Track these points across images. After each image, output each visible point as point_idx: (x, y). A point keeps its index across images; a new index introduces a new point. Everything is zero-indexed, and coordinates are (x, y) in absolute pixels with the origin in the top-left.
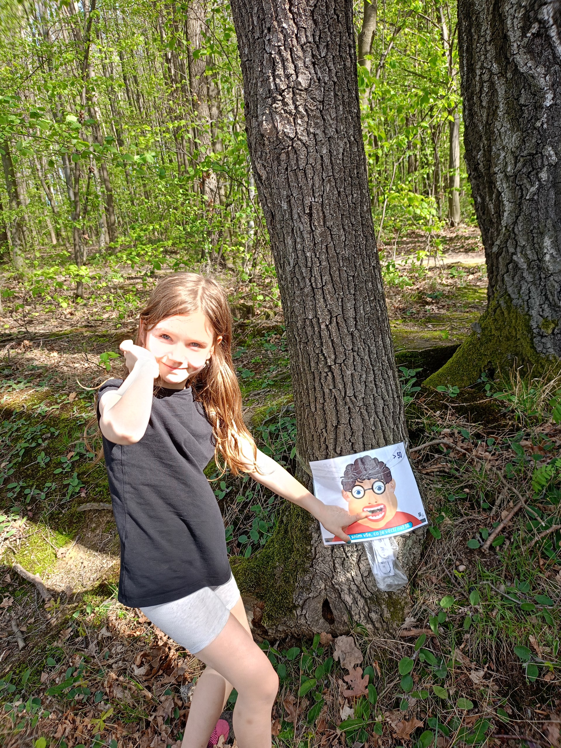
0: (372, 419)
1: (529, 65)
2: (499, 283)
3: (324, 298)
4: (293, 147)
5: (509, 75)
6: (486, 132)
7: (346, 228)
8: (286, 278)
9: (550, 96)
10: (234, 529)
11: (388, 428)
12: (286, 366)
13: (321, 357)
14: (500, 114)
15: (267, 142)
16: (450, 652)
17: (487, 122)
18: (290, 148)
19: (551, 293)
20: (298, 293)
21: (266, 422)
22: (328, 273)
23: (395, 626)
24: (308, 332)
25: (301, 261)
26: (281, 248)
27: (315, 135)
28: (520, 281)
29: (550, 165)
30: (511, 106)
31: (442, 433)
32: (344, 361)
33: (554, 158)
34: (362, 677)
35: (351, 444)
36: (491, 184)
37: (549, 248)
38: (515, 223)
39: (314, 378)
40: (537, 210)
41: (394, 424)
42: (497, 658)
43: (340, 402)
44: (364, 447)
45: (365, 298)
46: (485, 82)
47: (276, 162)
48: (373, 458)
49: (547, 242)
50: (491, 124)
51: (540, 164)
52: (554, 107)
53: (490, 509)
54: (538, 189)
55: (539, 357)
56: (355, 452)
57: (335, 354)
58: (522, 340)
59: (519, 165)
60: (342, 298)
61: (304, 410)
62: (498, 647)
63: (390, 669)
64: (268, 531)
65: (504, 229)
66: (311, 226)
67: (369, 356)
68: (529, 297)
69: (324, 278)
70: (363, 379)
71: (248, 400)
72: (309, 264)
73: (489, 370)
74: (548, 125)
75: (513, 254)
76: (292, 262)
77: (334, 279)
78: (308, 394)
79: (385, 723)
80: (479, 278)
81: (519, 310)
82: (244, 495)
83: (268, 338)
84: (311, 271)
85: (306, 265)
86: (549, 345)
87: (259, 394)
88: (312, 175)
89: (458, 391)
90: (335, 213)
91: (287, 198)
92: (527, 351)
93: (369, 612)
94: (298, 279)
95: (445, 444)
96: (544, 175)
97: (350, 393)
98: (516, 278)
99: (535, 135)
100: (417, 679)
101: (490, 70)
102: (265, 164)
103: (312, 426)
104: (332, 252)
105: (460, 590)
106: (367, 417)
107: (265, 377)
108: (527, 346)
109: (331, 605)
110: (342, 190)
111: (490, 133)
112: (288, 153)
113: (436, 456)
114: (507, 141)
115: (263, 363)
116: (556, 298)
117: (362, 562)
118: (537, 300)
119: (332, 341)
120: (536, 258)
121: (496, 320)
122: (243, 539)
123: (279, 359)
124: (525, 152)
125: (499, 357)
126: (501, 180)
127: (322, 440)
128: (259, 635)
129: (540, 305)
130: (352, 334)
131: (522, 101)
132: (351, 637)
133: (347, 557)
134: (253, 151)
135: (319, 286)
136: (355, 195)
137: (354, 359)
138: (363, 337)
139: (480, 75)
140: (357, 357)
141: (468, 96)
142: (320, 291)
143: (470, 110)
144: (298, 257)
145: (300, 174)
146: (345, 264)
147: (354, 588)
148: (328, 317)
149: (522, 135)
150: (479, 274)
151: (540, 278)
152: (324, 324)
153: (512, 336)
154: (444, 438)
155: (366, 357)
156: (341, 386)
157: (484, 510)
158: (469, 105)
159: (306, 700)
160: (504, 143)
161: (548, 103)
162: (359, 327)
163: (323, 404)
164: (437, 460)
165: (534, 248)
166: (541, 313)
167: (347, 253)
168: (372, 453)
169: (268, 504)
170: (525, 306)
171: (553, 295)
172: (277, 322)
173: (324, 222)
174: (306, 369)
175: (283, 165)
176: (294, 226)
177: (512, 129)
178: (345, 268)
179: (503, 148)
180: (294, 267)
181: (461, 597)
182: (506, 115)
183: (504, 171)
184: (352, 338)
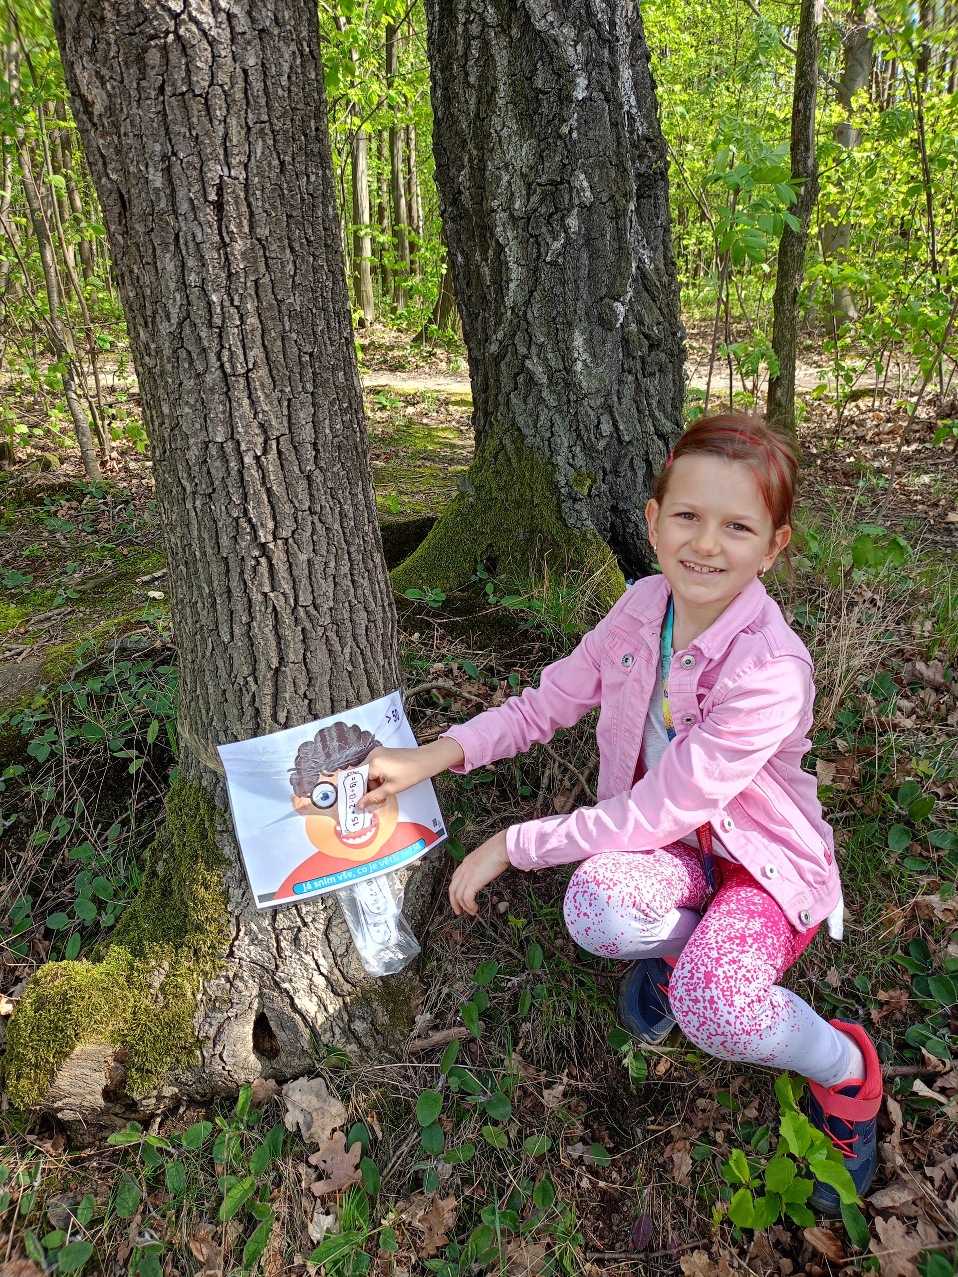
0: (347, 651)
1: (550, 18)
2: (501, 407)
3: (249, 397)
4: (178, 37)
5: (515, 32)
6: (475, 135)
7: (297, 246)
8: (159, 350)
9: (582, 81)
10: (34, 904)
11: (375, 666)
12: (100, 562)
13: (243, 523)
14: (501, 102)
15: (109, 15)
16: (502, 1061)
17: (477, 115)
18: (171, 37)
19: (586, 427)
20: (189, 384)
21: (78, 675)
22: (259, 343)
23: (398, 1036)
24: (213, 471)
25: (198, 310)
26: (147, 279)
27: (230, 16)
28: (536, 406)
29: (582, 206)
30: (519, 89)
31: (432, 671)
32: (293, 532)
33: (588, 193)
34: (347, 1149)
35: (307, 701)
36: (486, 229)
37: (581, 350)
38: (528, 303)
39: (228, 571)
40: (563, 283)
41: (385, 657)
42: (580, 1055)
43: (287, 618)
44: (332, 707)
45: (332, 404)
46: (474, 38)
47: (134, 70)
48: (350, 725)
49: (579, 341)
50: (484, 119)
51: (566, 202)
52: (588, 103)
53: (535, 795)
54: (564, 246)
55: (572, 534)
56: (316, 717)
57: (274, 518)
58: (542, 506)
59: (535, 199)
60: (289, 400)
61: (204, 640)
62: (580, 1033)
63: (397, 1119)
64: (115, 895)
65: (509, 313)
66: (220, 234)
67: (341, 522)
68: (552, 432)
69: (251, 354)
70: (331, 571)
71: (26, 632)
72: (217, 321)
73: (488, 559)
74: (579, 133)
75: (525, 357)
76: (174, 312)
77: (273, 357)
78: (214, 604)
79: (398, 1225)
80: (425, 412)
81: (537, 455)
82: (47, 827)
83: (53, 509)
84: (220, 336)
85: (210, 321)
86: (585, 515)
87: (48, 619)
88: (225, 112)
89: (443, 597)
90: (275, 208)
91: (163, 160)
92: (551, 524)
93: (350, 1021)
94: (189, 353)
95: (438, 688)
96: (573, 222)
97: (305, 598)
98: (530, 400)
99: (560, 149)
100: (449, 1126)
101: (482, 19)
102: (105, 72)
103: (223, 673)
104: (268, 297)
105: (505, 947)
106: (338, 647)
107: (59, 585)
108: (550, 517)
109: (272, 1023)
110: (288, 159)
111: (482, 137)
112: (165, 48)
113: (429, 712)
114: (512, 153)
115: (48, 556)
116: (592, 436)
117: (335, 929)
118: (564, 439)
119: (269, 491)
120: (561, 367)
121: (498, 472)
122: (59, 921)
123: (83, 549)
124: (544, 177)
125: (505, 536)
126: (504, 225)
127: (247, 698)
128: (116, 1115)
129: (570, 447)
130: (309, 478)
131: (539, 83)
132: (320, 1079)
133: (305, 924)
134: (69, 39)
135: (241, 370)
136: (313, 178)
137: (314, 529)
138: (330, 485)
139: (465, 24)
140: (319, 525)
141: (441, 61)
142: (242, 380)
143: (445, 89)
144: (189, 304)
145: (196, 106)
146: (295, 327)
147: (320, 981)
148: (260, 440)
149: (539, 145)
150: (423, 405)
151: (569, 400)
152: (251, 453)
153: (526, 501)
154: (436, 679)
155: (337, 526)
156: (286, 586)
157: (524, 798)
158: (444, 79)
159: (236, 1223)
160: (508, 157)
161: (580, 94)
162: (322, 464)
163: (249, 624)
164: (430, 720)
165: (559, 350)
166: (571, 461)
167: (296, 301)
168: (348, 717)
169: (106, 840)
170: (546, 449)
171: (588, 431)
172: (67, 476)
173: (252, 228)
174: (209, 551)
175: (154, 78)
176: (180, 229)
177: (521, 134)
178: (294, 336)
179: (506, 166)
180: (180, 324)
181: (508, 958)
182: (510, 107)
183: (509, 209)
184: (310, 485)
